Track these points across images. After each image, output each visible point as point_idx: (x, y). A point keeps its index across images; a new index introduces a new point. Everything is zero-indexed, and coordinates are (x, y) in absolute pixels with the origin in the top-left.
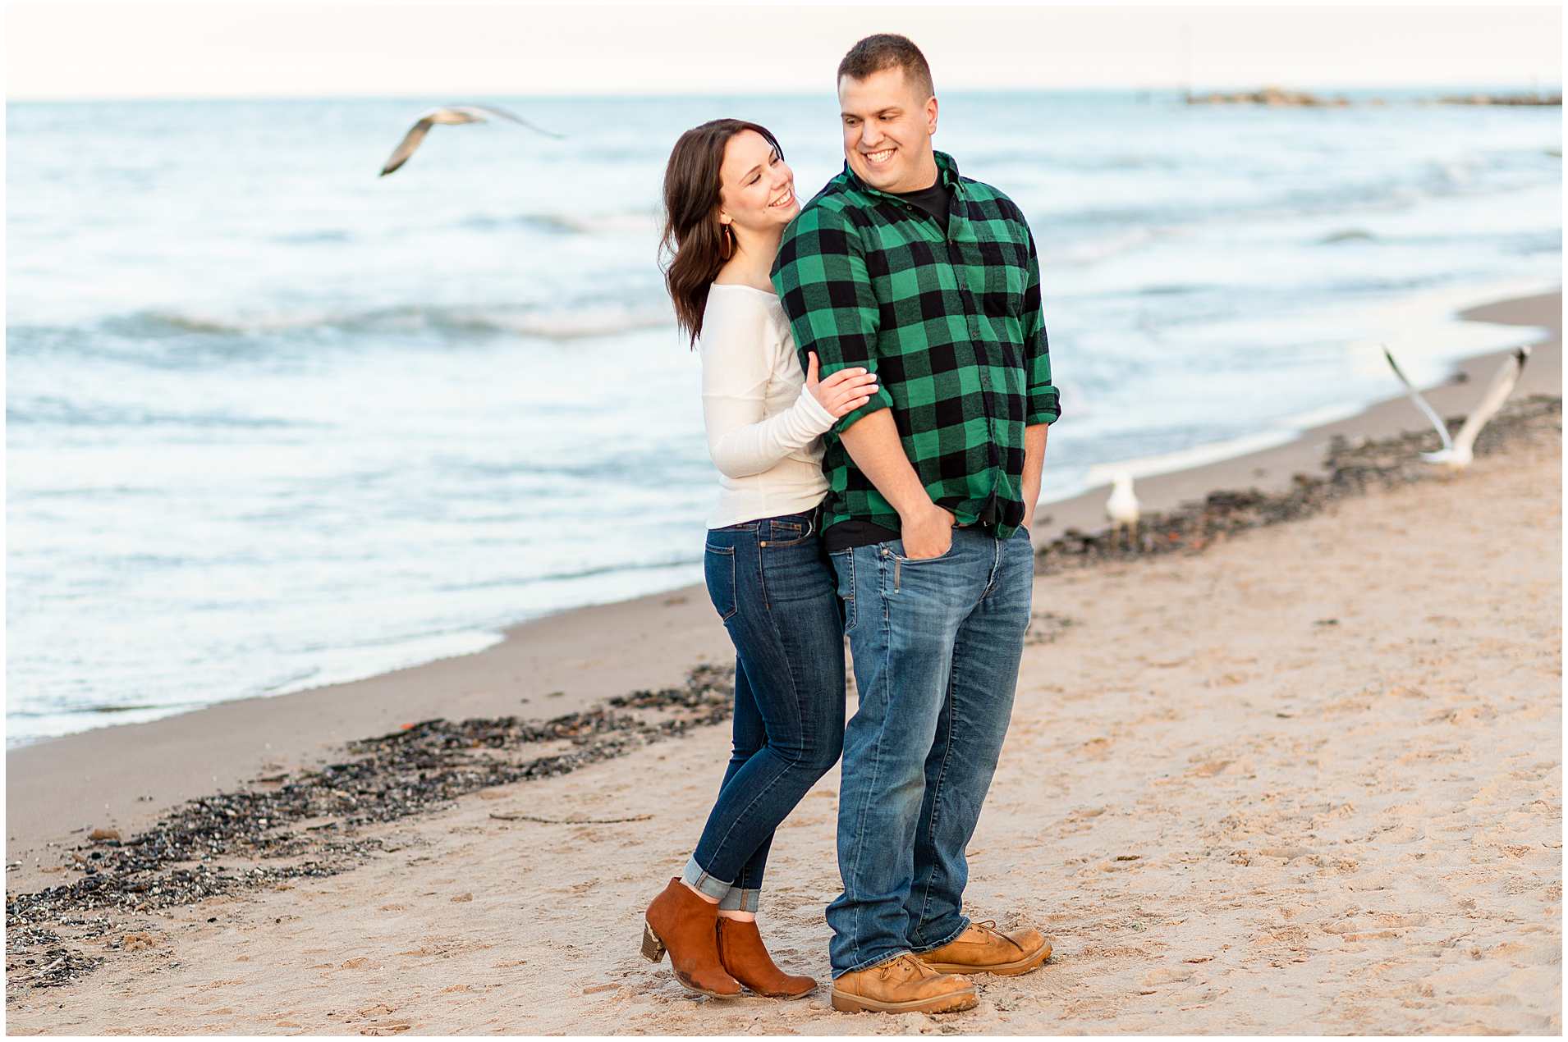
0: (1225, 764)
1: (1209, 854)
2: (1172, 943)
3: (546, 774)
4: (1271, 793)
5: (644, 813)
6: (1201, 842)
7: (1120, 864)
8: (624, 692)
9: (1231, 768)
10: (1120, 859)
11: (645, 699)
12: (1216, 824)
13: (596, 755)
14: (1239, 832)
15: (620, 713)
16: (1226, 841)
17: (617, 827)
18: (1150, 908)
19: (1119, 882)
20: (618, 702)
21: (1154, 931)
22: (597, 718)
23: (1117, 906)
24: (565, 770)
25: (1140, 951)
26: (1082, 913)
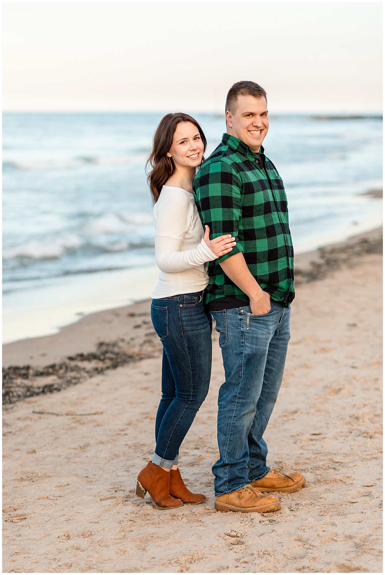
0: (339, 390)
1: (351, 432)
2: (354, 476)
3: (51, 391)
4: (366, 403)
5: (99, 410)
6: (345, 427)
7: (314, 437)
8: (72, 354)
9: (343, 392)
10: (314, 434)
11: (82, 357)
12: (349, 418)
13: (69, 383)
14: (360, 422)
15: (73, 364)
16: (356, 427)
17: (90, 418)
18: (338, 459)
19: (318, 445)
20: (71, 359)
21: (343, 470)
22: (64, 366)
23: (322, 458)
24: (58, 390)
25: (341, 481)
26: (308, 461)
